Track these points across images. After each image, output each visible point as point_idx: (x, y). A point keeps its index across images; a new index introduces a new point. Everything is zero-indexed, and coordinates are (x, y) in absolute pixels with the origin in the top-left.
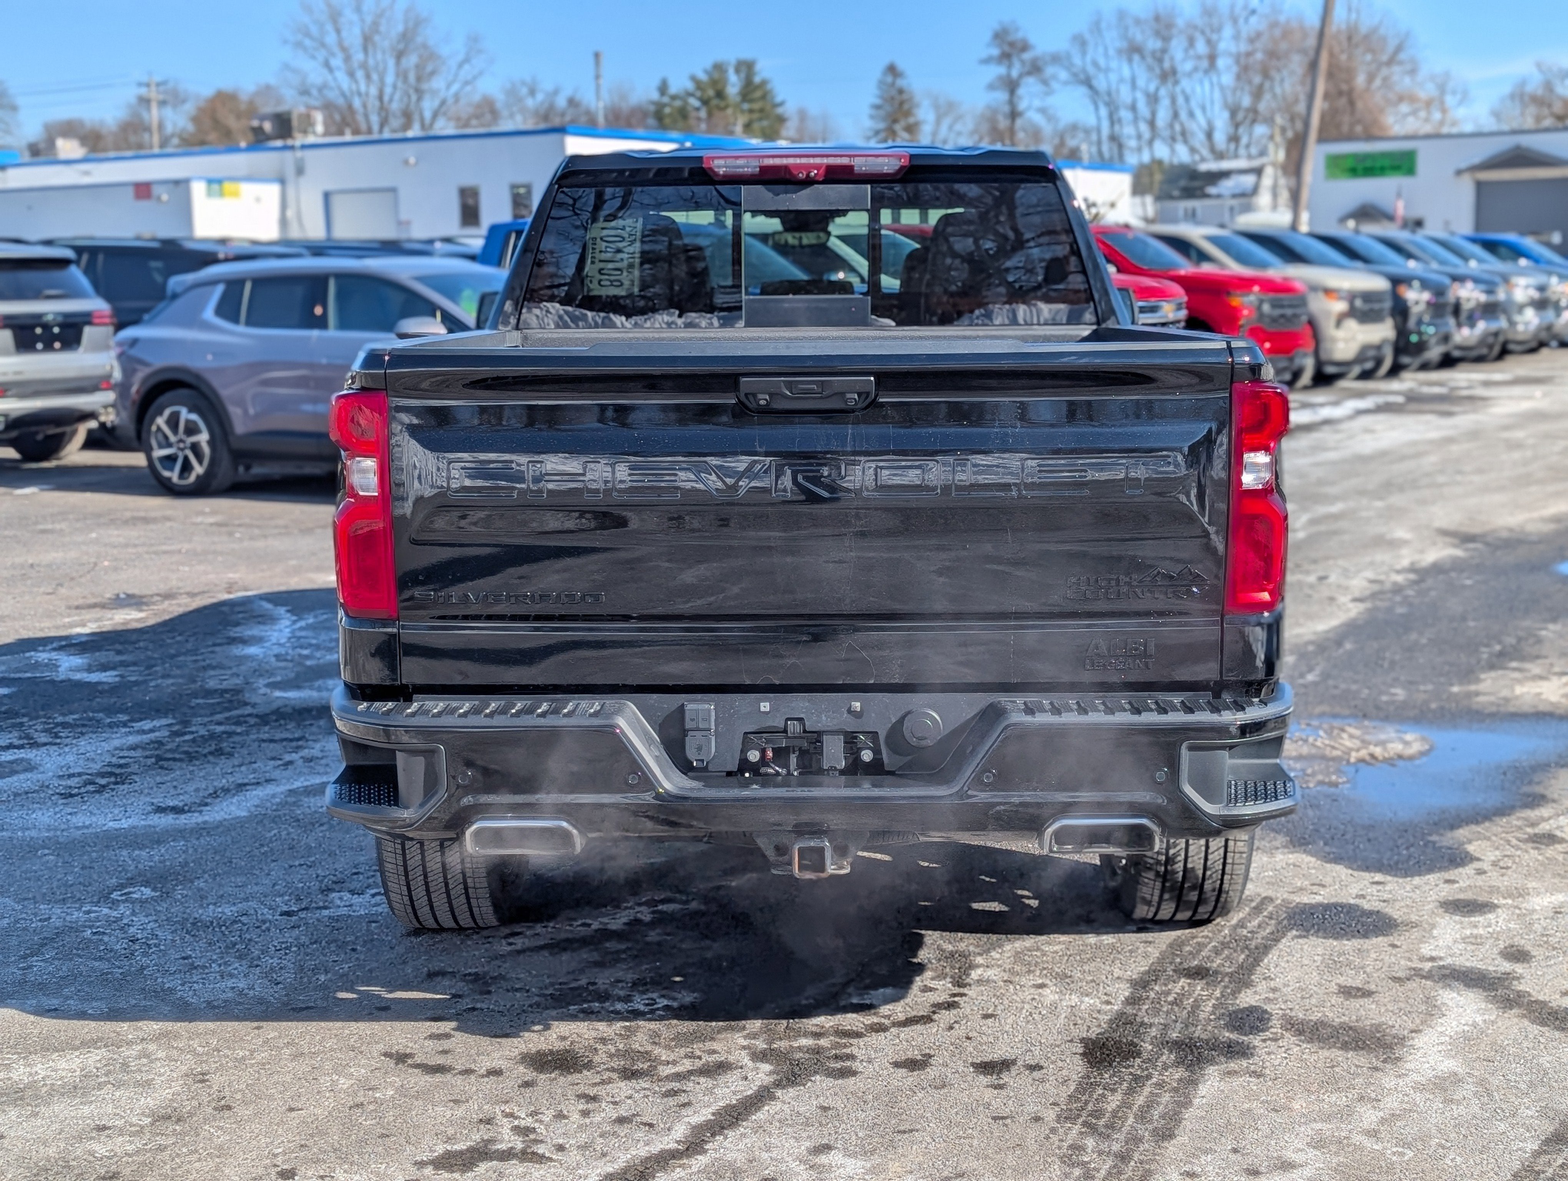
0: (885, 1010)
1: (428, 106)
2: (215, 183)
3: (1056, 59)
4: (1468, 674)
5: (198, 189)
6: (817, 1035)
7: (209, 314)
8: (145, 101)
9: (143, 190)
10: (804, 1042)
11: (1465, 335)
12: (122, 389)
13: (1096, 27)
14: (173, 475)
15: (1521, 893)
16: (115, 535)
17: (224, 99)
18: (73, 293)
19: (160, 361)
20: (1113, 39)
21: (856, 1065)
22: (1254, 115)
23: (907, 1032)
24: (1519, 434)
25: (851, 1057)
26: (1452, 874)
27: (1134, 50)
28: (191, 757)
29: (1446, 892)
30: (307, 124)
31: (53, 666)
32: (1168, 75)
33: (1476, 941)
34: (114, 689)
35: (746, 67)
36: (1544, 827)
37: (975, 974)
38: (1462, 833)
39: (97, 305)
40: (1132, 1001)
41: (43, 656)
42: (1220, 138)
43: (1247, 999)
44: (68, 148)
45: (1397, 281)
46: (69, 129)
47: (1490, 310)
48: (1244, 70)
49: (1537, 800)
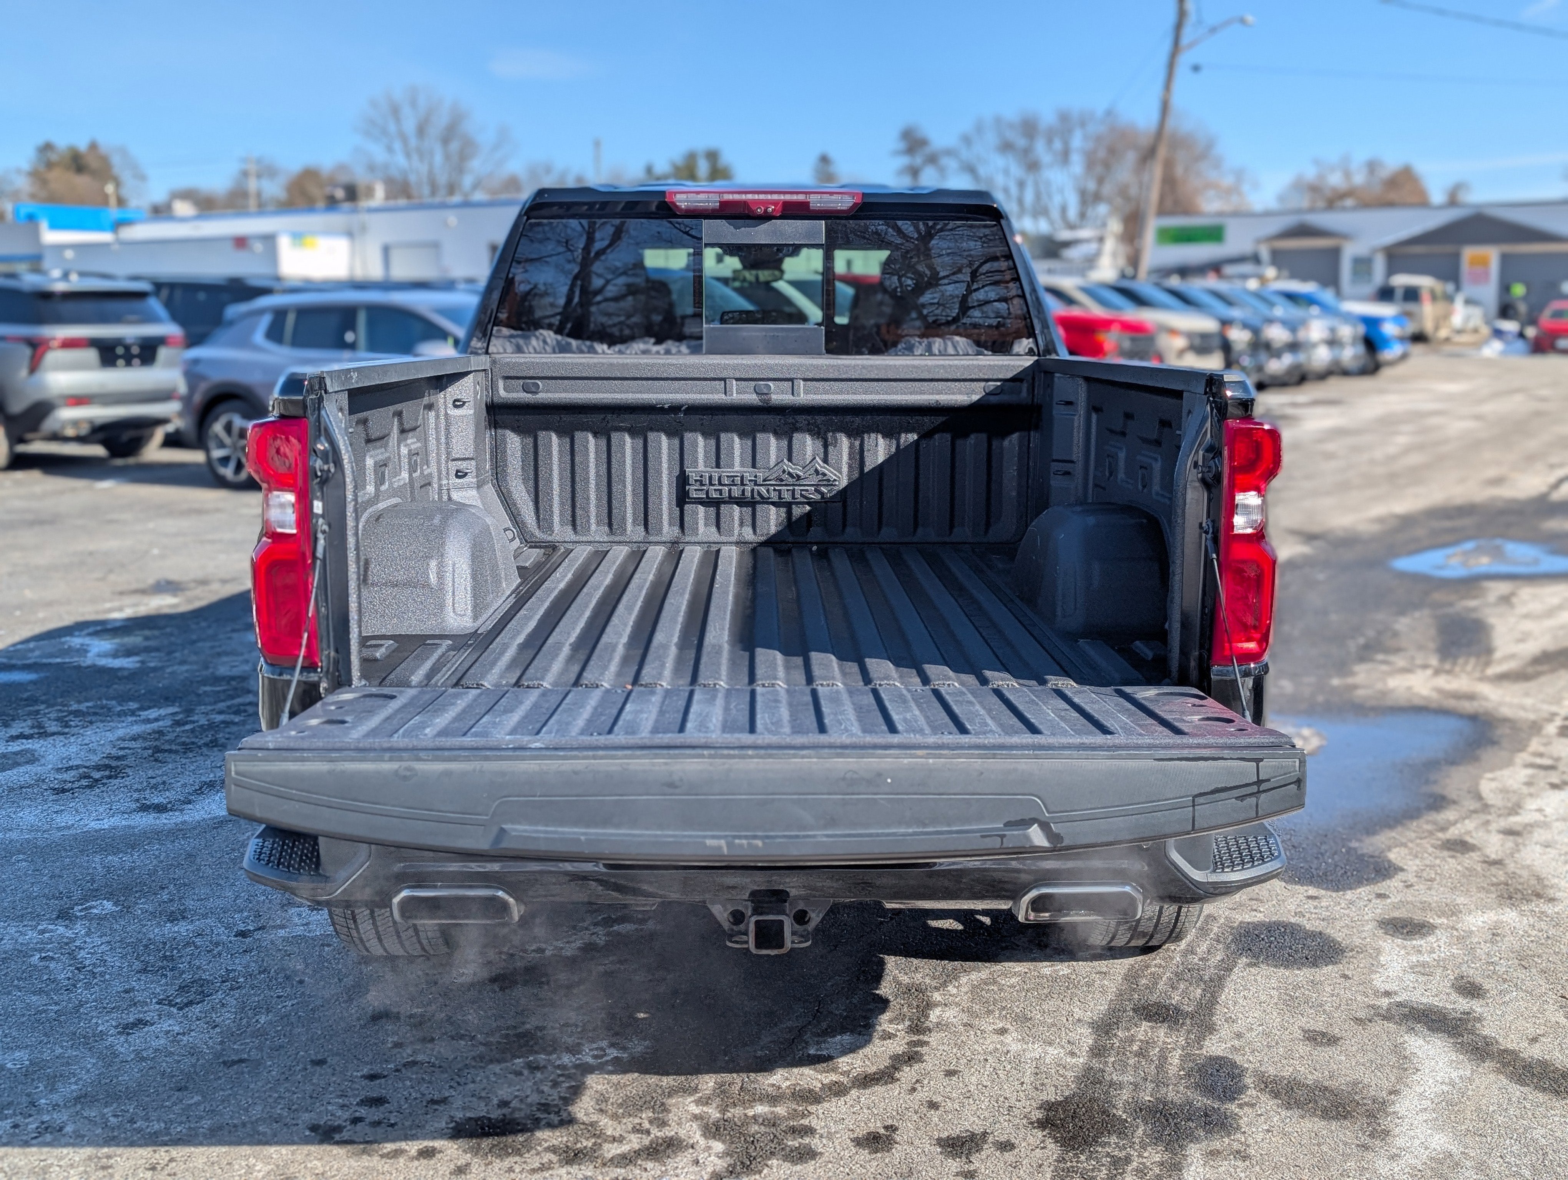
0: (844, 1062)
1: (467, 181)
2: (298, 237)
3: (950, 152)
4: (1342, 668)
5: (284, 243)
6: (774, 1099)
7: (259, 337)
8: (245, 174)
9: (241, 242)
10: (761, 1109)
11: (1276, 366)
12: (186, 400)
13: (979, 128)
14: (228, 472)
15: (1453, 911)
16: (170, 525)
17: (309, 175)
18: (150, 318)
19: (218, 376)
20: (991, 138)
21: (815, 1143)
22: (1097, 198)
23: (867, 1096)
24: (1331, 447)
25: (809, 1131)
26: (1383, 886)
27: (1006, 147)
28: (187, 748)
29: (1379, 909)
30: (370, 192)
31: (83, 651)
32: (1033, 166)
33: (1423, 970)
34: (133, 676)
35: (712, 156)
36: (1453, 833)
37: (934, 1015)
38: (1379, 841)
39: (170, 329)
40: (1097, 1051)
41: (76, 641)
42: (1073, 213)
43: (1214, 1047)
44: (182, 208)
45: (1226, 323)
46: (187, 195)
47: (1294, 347)
48: (1090, 163)
49: (1439, 802)
